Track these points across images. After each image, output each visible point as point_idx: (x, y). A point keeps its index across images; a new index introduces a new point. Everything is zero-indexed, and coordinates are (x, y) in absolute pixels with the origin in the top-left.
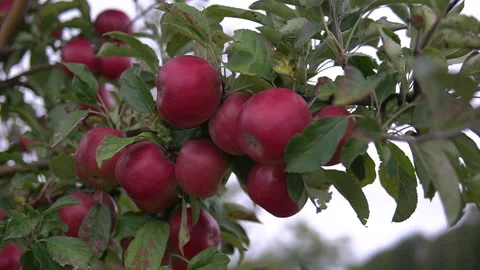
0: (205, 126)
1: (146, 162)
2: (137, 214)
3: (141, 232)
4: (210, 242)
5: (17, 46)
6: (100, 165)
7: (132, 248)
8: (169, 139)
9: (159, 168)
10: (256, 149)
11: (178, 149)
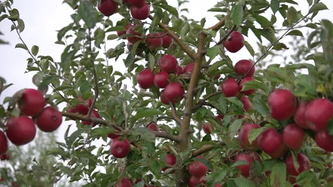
0: (292, 118)
1: (270, 137)
2: (271, 160)
3: (273, 169)
4: (306, 168)
5: (200, 87)
6: (251, 143)
7: (272, 177)
8: (278, 125)
9: (276, 139)
10: (313, 127)
11: (283, 129)
